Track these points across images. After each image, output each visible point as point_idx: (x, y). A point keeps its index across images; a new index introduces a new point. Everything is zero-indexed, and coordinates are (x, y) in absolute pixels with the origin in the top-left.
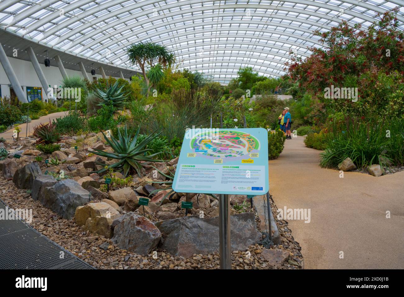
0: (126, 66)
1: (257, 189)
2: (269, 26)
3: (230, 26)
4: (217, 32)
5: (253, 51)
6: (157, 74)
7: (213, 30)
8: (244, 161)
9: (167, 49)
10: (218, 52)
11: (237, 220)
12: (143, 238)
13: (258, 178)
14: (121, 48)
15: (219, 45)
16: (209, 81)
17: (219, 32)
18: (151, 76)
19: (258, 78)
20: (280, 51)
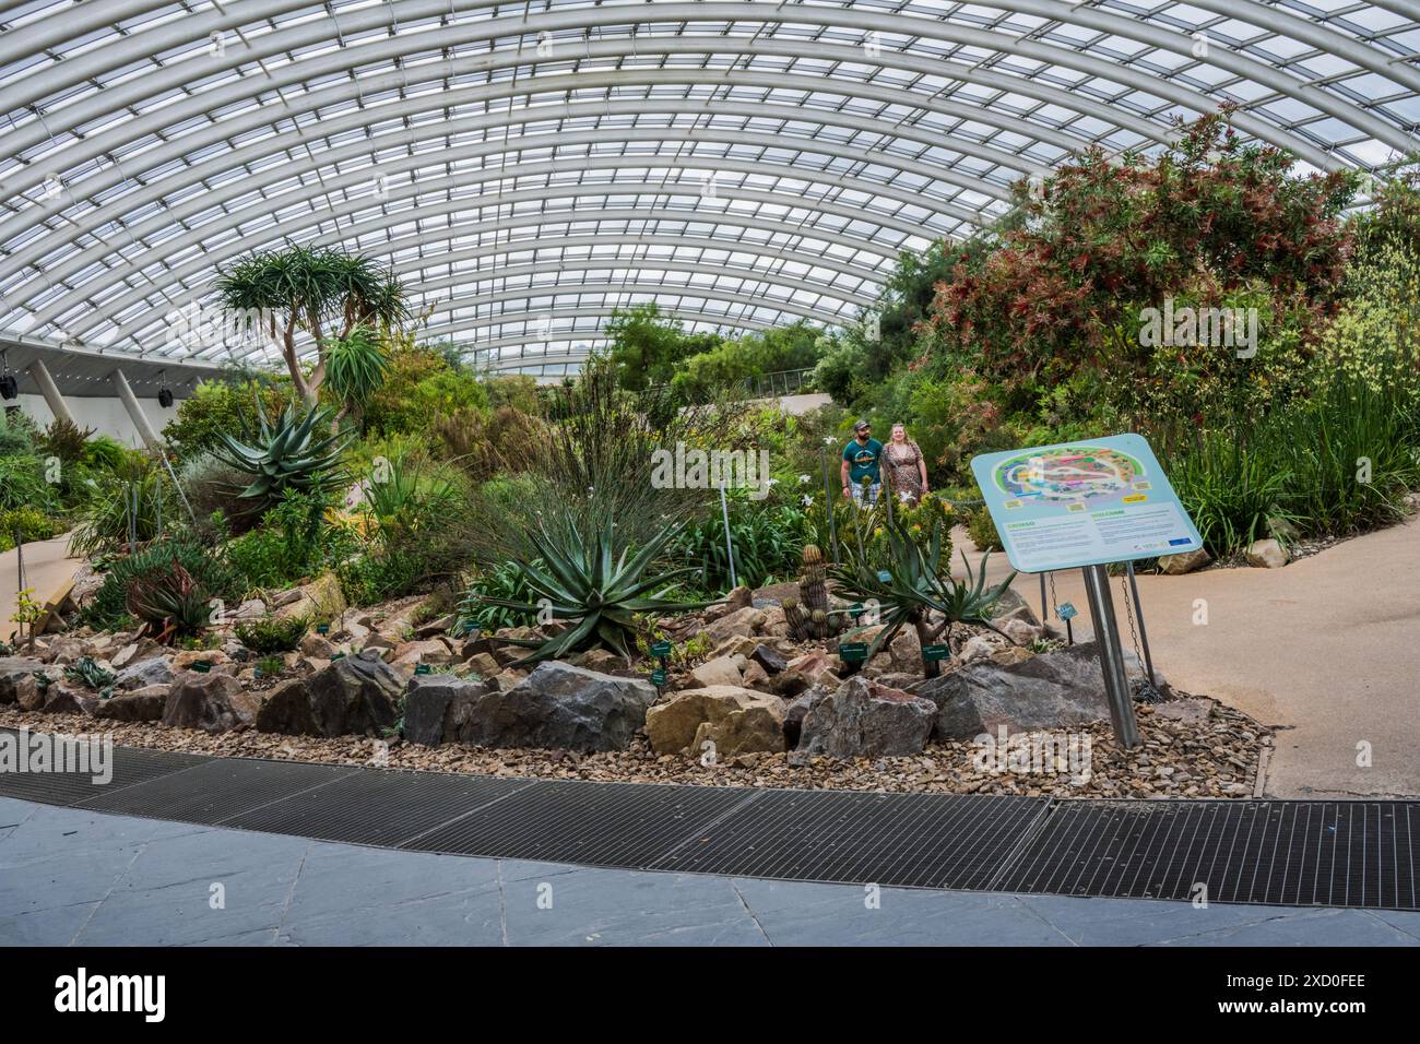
0: (136, 347)
1: (1180, 542)
2: (701, 145)
3: (554, 155)
4: (505, 182)
5: (644, 239)
6: (364, 364)
7: (486, 176)
8: (1129, 500)
9: (371, 267)
10: (512, 256)
11: (1072, 660)
12: (900, 719)
13: (1172, 525)
14: (119, 276)
15: (514, 231)
16: (487, 372)
17: (512, 181)
18: (339, 372)
19: (686, 344)
20: (721, 229)
